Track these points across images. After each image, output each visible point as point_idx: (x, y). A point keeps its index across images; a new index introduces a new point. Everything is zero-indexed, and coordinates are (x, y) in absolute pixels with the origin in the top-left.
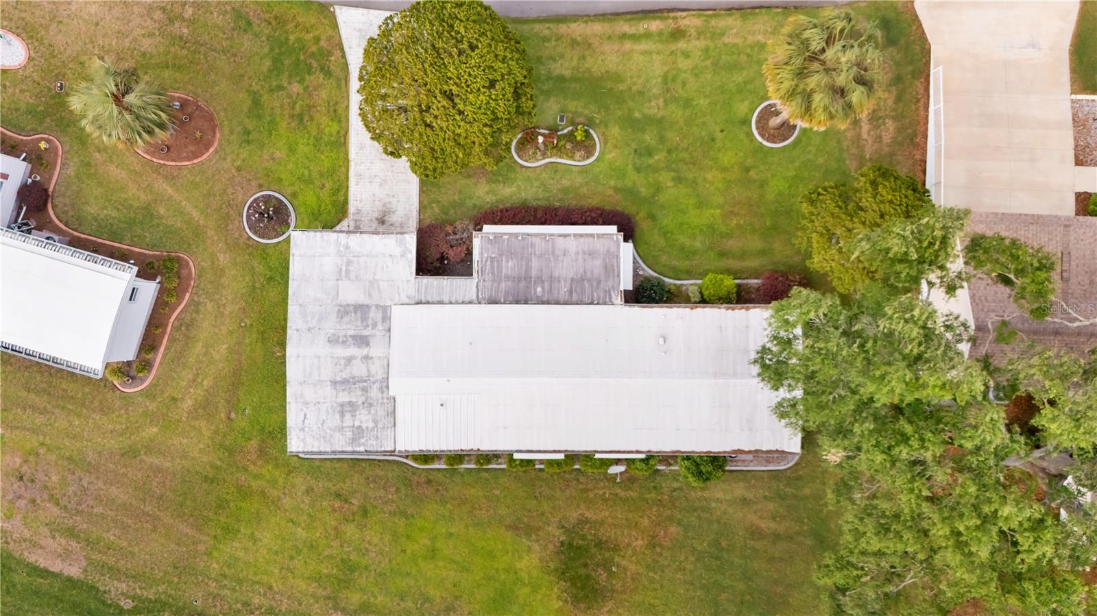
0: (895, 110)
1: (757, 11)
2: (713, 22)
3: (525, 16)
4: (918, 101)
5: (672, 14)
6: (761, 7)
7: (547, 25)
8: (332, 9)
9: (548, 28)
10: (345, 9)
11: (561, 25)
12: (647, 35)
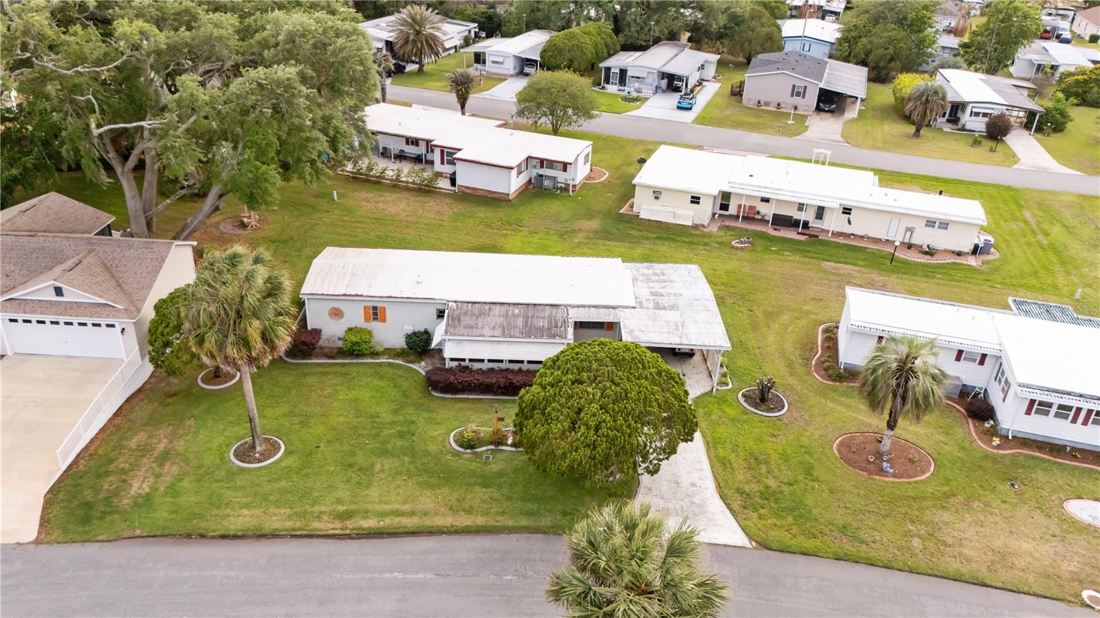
0: (120, 453)
1: (240, 533)
2: (298, 524)
3: (525, 536)
4: (91, 455)
5: (348, 532)
6: (235, 537)
7: (499, 524)
8: (754, 543)
9: (498, 522)
10: (739, 544)
11: (484, 524)
12: (382, 515)
